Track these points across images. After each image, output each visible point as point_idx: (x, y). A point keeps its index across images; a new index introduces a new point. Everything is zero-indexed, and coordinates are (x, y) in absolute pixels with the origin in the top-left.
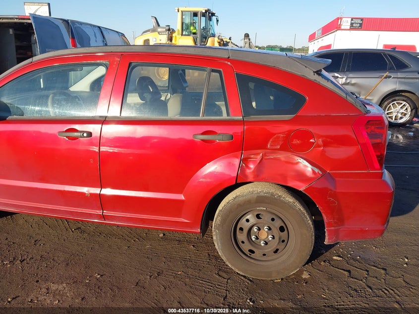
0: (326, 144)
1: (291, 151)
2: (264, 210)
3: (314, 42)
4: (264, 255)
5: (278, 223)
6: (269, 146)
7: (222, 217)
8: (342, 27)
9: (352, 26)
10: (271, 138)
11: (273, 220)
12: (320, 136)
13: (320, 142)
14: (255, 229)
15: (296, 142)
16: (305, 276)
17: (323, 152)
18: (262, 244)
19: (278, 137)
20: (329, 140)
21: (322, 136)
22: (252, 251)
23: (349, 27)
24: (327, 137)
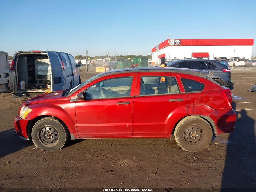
0: (214, 100)
1: (203, 103)
2: (195, 125)
3: (155, 52)
4: (195, 142)
5: (200, 130)
6: (195, 102)
7: (180, 129)
8: (170, 44)
9: (176, 44)
10: (196, 99)
11: (198, 128)
12: (211, 97)
13: (212, 99)
14: (192, 133)
15: (204, 100)
16: (209, 149)
17: (213, 102)
18: (194, 138)
19: (198, 98)
20: (214, 98)
21: (212, 97)
22: (191, 142)
23: (174, 44)
24: (214, 97)
